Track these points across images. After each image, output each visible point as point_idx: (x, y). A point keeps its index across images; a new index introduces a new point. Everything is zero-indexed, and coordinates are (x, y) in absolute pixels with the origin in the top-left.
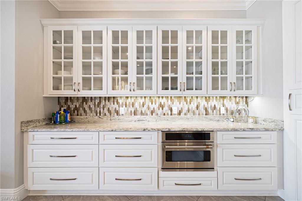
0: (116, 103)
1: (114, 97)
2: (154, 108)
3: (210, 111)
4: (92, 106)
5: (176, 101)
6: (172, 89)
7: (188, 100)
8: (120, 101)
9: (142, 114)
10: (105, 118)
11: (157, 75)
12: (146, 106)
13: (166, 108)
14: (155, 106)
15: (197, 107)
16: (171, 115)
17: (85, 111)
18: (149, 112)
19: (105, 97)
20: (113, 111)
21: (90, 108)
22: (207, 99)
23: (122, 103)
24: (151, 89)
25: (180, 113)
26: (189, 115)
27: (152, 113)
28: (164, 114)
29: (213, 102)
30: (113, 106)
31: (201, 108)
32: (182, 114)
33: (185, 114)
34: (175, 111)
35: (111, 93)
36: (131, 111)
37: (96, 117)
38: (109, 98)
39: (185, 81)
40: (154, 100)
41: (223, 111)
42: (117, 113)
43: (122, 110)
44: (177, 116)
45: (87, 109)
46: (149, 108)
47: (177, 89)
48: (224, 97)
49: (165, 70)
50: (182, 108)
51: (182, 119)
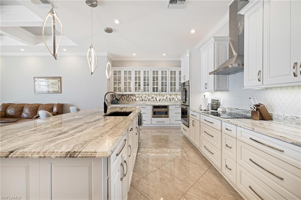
1: (134, 95)
3: (171, 99)
4: (126, 98)
5: (158, 96)
6: (156, 91)
7: (163, 96)
8: (136, 96)
9: (145, 101)
10: (131, 102)
11: (151, 87)
12: (146, 98)
13: (154, 99)
14: (150, 98)
15: (167, 98)
16: (156, 101)
17: (123, 100)
18: (148, 100)
19: (131, 95)
22: (170, 95)
24: (149, 91)
25: (160, 100)
26: (163, 101)
27: (149, 100)
28: (154, 101)
29: (173, 96)
30: (134, 98)
31: (168, 98)
32: (161, 101)
33: (162, 101)
34: (158, 100)
35: (135, 93)
36: (141, 100)
37: (127, 102)
38: (132, 95)
39: (161, 89)
40: (150, 95)
41: (176, 99)
42: (135, 100)
43: (137, 99)
44: (158, 102)
45: (123, 99)
46: (148, 98)
47: (158, 91)
48: (177, 95)
49: (154, 85)
50: (160, 99)
51: (160, 102)
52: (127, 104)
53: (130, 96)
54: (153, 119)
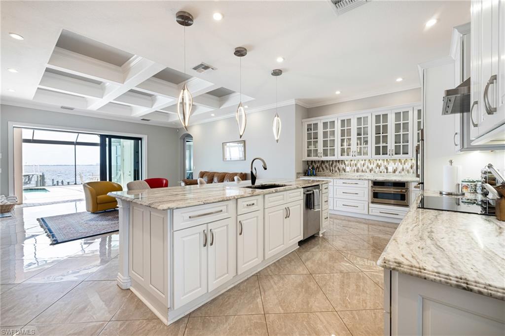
0: (343, 164)
1: (342, 161)
2: (372, 168)
4: (328, 166)
5: (391, 163)
7: (403, 162)
8: (346, 163)
9: (362, 171)
10: (336, 174)
12: (365, 166)
13: (382, 168)
14: (373, 166)
16: (387, 172)
17: (323, 169)
18: (368, 171)
19: (336, 161)
20: (341, 169)
21: (326, 167)
23: (348, 164)
24: (367, 154)
25: (394, 172)
26: (402, 173)
27: (371, 171)
28: (381, 172)
30: (341, 166)
32: (397, 173)
33: (399, 172)
34: (390, 169)
35: (341, 158)
36: (354, 170)
37: (330, 173)
38: (339, 161)
39: (394, 148)
40: (372, 162)
42: (344, 170)
43: (348, 169)
44: (392, 174)
45: (324, 168)
46: (368, 167)
50: (396, 168)
52: (329, 176)
53: (335, 164)
54: (371, 205)
